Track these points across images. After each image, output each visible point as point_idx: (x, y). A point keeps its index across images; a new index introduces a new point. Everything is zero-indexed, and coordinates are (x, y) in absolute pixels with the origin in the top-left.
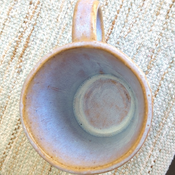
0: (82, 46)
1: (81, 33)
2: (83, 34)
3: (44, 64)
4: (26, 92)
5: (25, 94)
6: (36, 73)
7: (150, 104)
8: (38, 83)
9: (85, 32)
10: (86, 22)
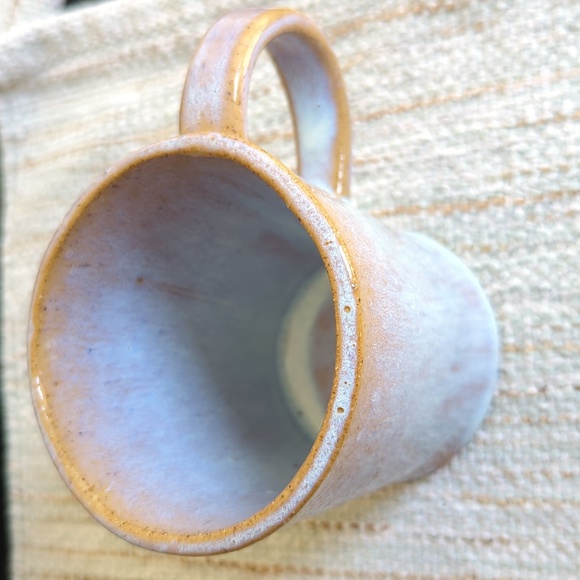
0: (180, 149)
1: (199, 112)
2: (202, 115)
3: (88, 206)
4: (44, 291)
5: (41, 297)
6: (68, 235)
7: (351, 338)
8: (87, 265)
9: (208, 107)
10: (213, 77)
